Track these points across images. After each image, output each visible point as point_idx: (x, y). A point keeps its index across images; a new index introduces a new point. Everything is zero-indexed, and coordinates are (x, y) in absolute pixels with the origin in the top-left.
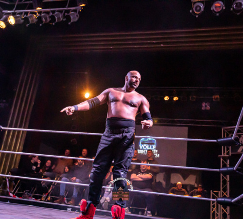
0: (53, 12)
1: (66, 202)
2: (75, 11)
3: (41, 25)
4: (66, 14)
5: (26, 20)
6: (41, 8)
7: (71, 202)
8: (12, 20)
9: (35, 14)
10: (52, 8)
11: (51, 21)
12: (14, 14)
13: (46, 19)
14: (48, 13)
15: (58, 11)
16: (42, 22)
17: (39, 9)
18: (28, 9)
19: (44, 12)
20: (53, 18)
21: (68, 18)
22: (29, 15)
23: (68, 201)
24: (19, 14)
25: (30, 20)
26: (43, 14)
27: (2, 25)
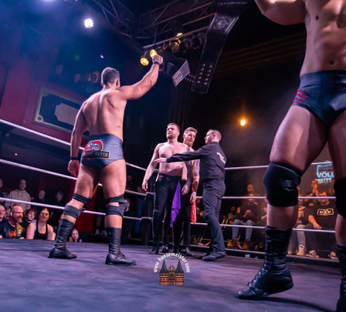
0: (196, 34)
1: (239, 246)
3: (184, 52)
5: (169, 49)
6: (181, 34)
7: (245, 246)
9: (177, 41)
10: (194, 30)
11: (194, 46)
12: (154, 48)
13: (189, 45)
14: (190, 37)
16: (185, 48)
17: (179, 34)
18: (168, 38)
19: (186, 38)
20: (196, 41)
22: (170, 44)
23: (242, 245)
24: (160, 45)
25: (172, 49)
26: (184, 40)
27: (144, 61)
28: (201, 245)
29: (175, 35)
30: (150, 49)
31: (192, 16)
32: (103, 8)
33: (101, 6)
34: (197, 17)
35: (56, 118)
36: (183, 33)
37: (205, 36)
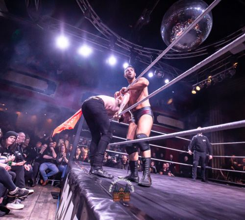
0: (219, 75)
2: (232, 69)
3: (214, 84)
4: (227, 73)
5: (205, 85)
8: (198, 88)
9: (209, 80)
10: (217, 73)
11: (219, 81)
12: (198, 85)
13: (216, 81)
14: (216, 77)
15: (221, 74)
17: (210, 77)
20: (219, 79)
21: (229, 75)
22: (206, 82)
24: (201, 83)
25: (207, 84)
26: (213, 79)
27: (194, 92)
28: (241, 184)
29: (207, 77)
30: (196, 86)
31: (215, 67)
32: (172, 74)
33: (171, 73)
34: (218, 67)
35: (157, 122)
36: (212, 76)
37: (224, 75)
